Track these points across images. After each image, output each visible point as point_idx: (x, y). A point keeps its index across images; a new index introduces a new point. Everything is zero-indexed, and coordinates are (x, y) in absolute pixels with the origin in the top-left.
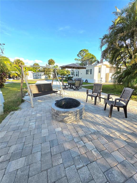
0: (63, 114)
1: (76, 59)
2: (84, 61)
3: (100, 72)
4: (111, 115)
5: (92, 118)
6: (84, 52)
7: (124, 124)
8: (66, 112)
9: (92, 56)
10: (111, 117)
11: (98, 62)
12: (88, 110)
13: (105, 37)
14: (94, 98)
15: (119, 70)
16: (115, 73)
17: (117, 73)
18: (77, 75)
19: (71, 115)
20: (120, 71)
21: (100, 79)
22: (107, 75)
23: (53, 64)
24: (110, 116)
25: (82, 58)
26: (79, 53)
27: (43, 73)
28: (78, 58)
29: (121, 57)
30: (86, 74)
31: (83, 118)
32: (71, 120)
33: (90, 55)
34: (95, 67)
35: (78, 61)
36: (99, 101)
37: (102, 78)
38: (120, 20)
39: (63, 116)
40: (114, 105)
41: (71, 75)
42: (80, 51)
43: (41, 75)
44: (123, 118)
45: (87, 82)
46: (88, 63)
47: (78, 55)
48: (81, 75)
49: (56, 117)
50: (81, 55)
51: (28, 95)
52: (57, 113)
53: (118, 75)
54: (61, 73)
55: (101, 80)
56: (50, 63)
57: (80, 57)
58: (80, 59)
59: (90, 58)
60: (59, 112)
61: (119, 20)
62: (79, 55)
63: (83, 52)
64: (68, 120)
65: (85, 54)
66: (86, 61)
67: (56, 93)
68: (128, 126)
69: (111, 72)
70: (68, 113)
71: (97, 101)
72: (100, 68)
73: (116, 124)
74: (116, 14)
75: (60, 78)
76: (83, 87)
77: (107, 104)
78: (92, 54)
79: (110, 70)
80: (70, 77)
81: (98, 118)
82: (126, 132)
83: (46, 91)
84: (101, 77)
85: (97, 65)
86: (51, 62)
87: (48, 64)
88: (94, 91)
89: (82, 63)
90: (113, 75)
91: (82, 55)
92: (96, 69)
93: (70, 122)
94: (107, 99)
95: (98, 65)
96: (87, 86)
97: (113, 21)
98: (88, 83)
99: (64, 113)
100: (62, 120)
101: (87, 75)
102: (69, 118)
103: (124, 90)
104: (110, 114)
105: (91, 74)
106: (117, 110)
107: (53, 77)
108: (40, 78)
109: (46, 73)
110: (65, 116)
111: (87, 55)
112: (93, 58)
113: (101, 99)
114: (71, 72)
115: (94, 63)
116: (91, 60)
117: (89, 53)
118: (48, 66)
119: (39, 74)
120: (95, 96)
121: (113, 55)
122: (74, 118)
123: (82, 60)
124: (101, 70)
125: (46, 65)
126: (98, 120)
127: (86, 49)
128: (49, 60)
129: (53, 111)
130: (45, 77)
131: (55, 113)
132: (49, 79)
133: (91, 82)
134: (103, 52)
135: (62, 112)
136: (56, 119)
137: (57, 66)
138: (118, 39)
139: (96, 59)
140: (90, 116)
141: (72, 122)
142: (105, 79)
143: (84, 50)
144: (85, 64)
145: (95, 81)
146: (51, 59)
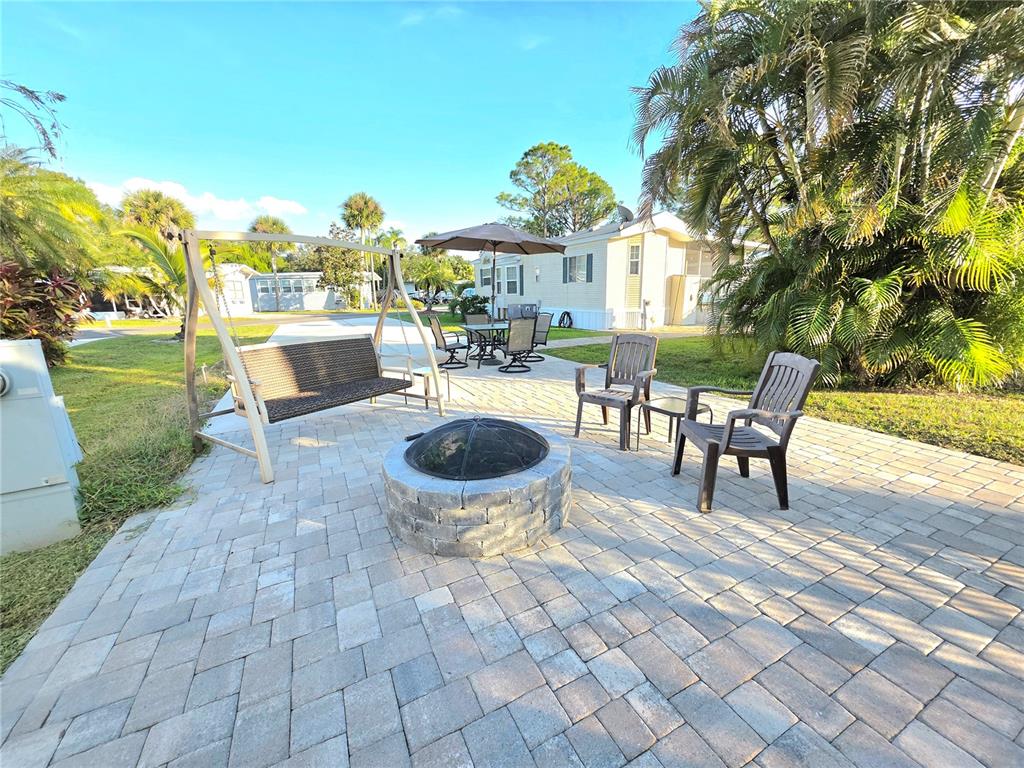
0: (459, 513)
1: (502, 199)
2: (551, 207)
3: (635, 268)
4: (710, 499)
5: (615, 521)
6: (549, 161)
7: (778, 541)
8: (473, 499)
9: (591, 181)
10: (709, 508)
11: (627, 218)
12: (589, 478)
13: (663, 81)
14: (615, 414)
15: (733, 261)
16: (718, 277)
17: (728, 274)
18: (512, 288)
19: (503, 515)
20: (739, 264)
21: (637, 310)
22: (673, 287)
23: (373, 226)
24: (704, 506)
25: (538, 192)
26: (519, 165)
27: (313, 278)
28: (514, 191)
29: (744, 190)
30: (565, 282)
31: (565, 523)
32: (502, 541)
34: (610, 240)
35: (515, 207)
36: (643, 430)
37: (647, 304)
39: (457, 521)
40: (722, 446)
41: (478, 284)
42: (526, 154)
44: (771, 510)
45: (571, 323)
46: (570, 220)
47: (513, 174)
48: (537, 285)
49: (418, 528)
50: (534, 175)
51: (232, 411)
52: (424, 510)
53: (734, 286)
54: (423, 277)
55: (642, 311)
56: (354, 216)
57: (529, 188)
58: (528, 196)
59: (581, 194)
60: (431, 503)
62: (523, 177)
63: (543, 156)
64: (486, 543)
65: (551, 169)
66: (557, 211)
67: (402, 391)
68: (793, 549)
69: (691, 270)
70: (487, 501)
71: (634, 428)
72: (635, 251)
73: (740, 542)
76: (549, 352)
77: (688, 441)
78: (590, 172)
79: (688, 258)
80: (476, 297)
81: (646, 520)
82: (790, 582)
83: (345, 380)
84: (645, 296)
85: (619, 230)
86: (361, 211)
87: (342, 225)
88: (617, 375)
89: (536, 218)
90: (706, 286)
91: (538, 174)
92: (616, 254)
93: (497, 551)
94: (683, 415)
95: (624, 233)
96: (574, 348)
98: (576, 329)
99: (463, 502)
100: (451, 546)
101: (569, 284)
102: (489, 533)
103: (771, 368)
104: (704, 495)
105: (589, 278)
106: (738, 472)
107: (373, 301)
108: (298, 306)
109: (330, 274)
110: (465, 519)
111: (562, 176)
112: (596, 194)
113: (652, 413)
114: (481, 270)
115: (603, 222)
116: (585, 202)
117: (576, 164)
118: (340, 236)
119: (292, 281)
120: (622, 402)
121: (706, 179)
122: (516, 531)
123: (540, 203)
124: (640, 259)
125: (331, 232)
126: (644, 530)
127: (556, 143)
128: (351, 199)
129: (399, 496)
130: (327, 302)
131: (411, 505)
132: (349, 310)
133: (592, 327)
134: (652, 163)
135: (449, 501)
136: (416, 539)
137: (395, 233)
138: (728, 95)
139: (612, 197)
140: (603, 512)
141: (510, 549)
142: (664, 309)
143: (550, 147)
144: (555, 225)
145: (613, 319)
146: (363, 197)
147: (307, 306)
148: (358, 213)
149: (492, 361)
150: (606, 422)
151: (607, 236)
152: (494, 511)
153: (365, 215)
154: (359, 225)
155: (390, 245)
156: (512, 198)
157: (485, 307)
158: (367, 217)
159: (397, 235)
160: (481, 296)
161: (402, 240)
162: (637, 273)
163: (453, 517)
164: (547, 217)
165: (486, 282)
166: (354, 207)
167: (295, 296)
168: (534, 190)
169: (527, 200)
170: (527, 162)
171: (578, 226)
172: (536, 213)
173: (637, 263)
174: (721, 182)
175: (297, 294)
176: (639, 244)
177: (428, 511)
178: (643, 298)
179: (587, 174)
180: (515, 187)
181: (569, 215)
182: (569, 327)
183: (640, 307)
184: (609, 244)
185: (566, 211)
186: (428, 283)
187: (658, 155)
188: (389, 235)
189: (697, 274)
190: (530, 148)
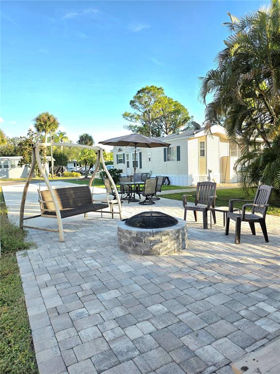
0: (152, 238)
1: (125, 115)
2: (153, 120)
3: (203, 153)
4: (239, 238)
5: (205, 246)
6: (152, 95)
7: (263, 249)
8: (157, 233)
9: (175, 105)
10: (239, 242)
11: (197, 127)
13: (213, 75)
14: (200, 214)
15: (251, 149)
16: (244, 157)
17: (249, 156)
18: (135, 164)
19: (166, 239)
20: (254, 151)
21: (205, 175)
22: (224, 163)
23: (53, 130)
24: (237, 241)
25: (146, 112)
26: (135, 97)
27: (16, 159)
28: (132, 111)
29: (252, 119)
30: (165, 160)
31: (186, 247)
32: (166, 250)
33: (170, 103)
34: (189, 139)
35: (133, 120)
37: (210, 171)
38: (239, 48)
39: (151, 241)
40: (242, 219)
41: (115, 162)
42: (139, 92)
43: (6, 166)
44: (262, 243)
45: (169, 183)
46: (164, 127)
47: (132, 103)
48: (149, 163)
49: (136, 245)
50: (143, 103)
52: (138, 239)
53: (252, 161)
54: (83, 158)
55: (208, 175)
56: (41, 125)
57: (141, 110)
58: (140, 114)
59: (170, 113)
60: (142, 235)
61: (237, 47)
62: (137, 104)
63: (148, 93)
64: (161, 250)
65: (153, 100)
66: (156, 122)
69: (233, 154)
70: (162, 234)
72: (202, 144)
73: (249, 250)
74: (232, 26)
75: (76, 176)
76: (162, 196)
77: (230, 219)
78: (174, 100)
79: (231, 147)
80: (115, 170)
81: (216, 246)
83: (80, 204)
84: (209, 168)
85: (194, 134)
86: (45, 123)
87: (34, 130)
89: (144, 125)
90: (239, 161)
91: (146, 102)
92: (193, 146)
93: (164, 253)
94: (228, 211)
95: (196, 136)
96: (174, 194)
97: (226, 40)
98: (172, 186)
99: (153, 234)
100: (148, 251)
101: (168, 162)
102: (162, 246)
103: (259, 191)
104: (237, 237)
105: (179, 159)
106: (252, 234)
107: (50, 172)
108: (5, 176)
109: (27, 158)
110: (154, 241)
111: (159, 103)
112: (178, 112)
113: (216, 212)
114: (117, 155)
115: (182, 128)
116: (172, 117)
117: (166, 97)
118: (34, 136)
119: (2, 162)
120: (203, 209)
121: (233, 116)
122: (171, 246)
123: (147, 118)
124: (205, 149)
125: (28, 134)
126: (216, 248)
127: (155, 86)
128: (40, 116)
129: (128, 235)
130: (22, 174)
131: (133, 237)
132: (37, 178)
133: (181, 185)
134: (209, 107)
135: (148, 234)
136: (135, 250)
137: (62, 134)
138: (239, 84)
139: (187, 114)
140: (200, 245)
141: (169, 253)
142: (220, 174)
143: (152, 88)
144: (155, 130)
145: (193, 180)
146: (47, 114)
147: (10, 177)
148: (44, 123)
149: (134, 200)
150: (196, 221)
151: (187, 137)
152: (164, 238)
153: (48, 124)
154: (44, 130)
155: (59, 141)
156: (131, 115)
157: (120, 175)
158: (49, 126)
159: (63, 135)
160: (118, 169)
161: (66, 138)
162: (204, 155)
163: (149, 240)
164: (151, 126)
165: (120, 161)
166: (42, 120)
167: (3, 170)
168: (143, 111)
169: (139, 116)
170: (140, 96)
171: (168, 130)
172: (144, 123)
173: (204, 150)
174: (239, 118)
175: (5, 169)
176: (205, 141)
177: (141, 239)
178: (208, 169)
179: (173, 102)
180: (132, 109)
181: (163, 124)
182: (168, 185)
183: (207, 174)
184: (188, 141)
185: (162, 121)
186: (85, 162)
187: (213, 103)
188: (58, 135)
189: (236, 155)
190: (141, 89)
